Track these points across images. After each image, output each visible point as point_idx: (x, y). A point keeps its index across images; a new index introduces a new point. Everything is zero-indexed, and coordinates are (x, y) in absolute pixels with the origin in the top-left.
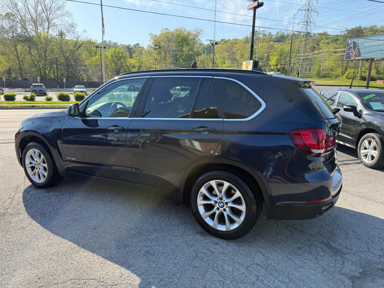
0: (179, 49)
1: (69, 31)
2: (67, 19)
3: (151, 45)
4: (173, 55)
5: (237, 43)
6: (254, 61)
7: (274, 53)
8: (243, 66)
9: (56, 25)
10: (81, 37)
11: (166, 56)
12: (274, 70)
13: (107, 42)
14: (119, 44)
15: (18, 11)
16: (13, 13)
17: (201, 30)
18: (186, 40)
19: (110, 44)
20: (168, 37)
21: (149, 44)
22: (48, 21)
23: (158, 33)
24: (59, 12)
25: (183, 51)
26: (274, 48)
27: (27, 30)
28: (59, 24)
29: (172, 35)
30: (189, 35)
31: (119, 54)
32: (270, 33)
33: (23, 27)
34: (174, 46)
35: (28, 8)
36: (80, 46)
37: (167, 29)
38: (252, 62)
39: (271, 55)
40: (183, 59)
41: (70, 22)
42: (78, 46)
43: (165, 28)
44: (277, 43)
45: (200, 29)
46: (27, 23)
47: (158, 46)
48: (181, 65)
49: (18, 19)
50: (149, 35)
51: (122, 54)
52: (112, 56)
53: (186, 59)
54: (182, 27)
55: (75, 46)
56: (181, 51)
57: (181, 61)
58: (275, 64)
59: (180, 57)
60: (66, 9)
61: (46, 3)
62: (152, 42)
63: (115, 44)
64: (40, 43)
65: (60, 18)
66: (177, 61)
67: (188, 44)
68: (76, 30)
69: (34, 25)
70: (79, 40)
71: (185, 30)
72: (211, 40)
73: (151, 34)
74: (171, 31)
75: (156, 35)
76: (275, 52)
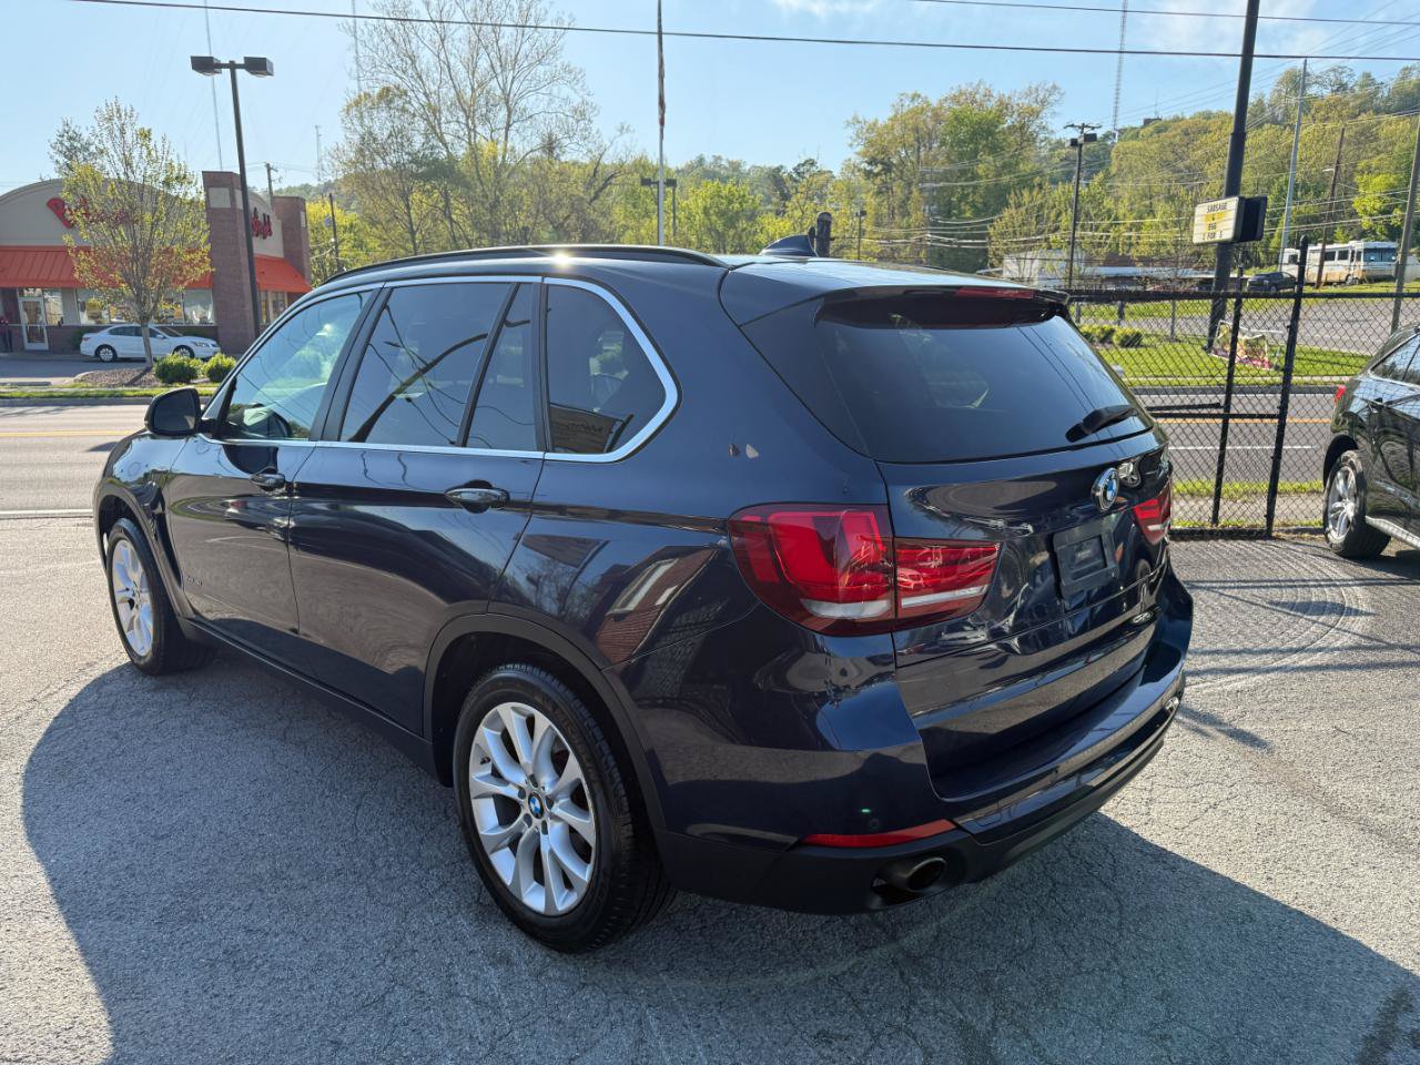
0: (956, 167)
1: (571, 134)
2: (566, 91)
3: (856, 159)
4: (935, 193)
5: (1207, 131)
6: (1241, 199)
7: (1374, 163)
8: (1197, 220)
9: (531, 117)
10: (610, 152)
11: (908, 199)
12: (1374, 232)
13: (709, 160)
14: (747, 168)
15: (420, 77)
16: (404, 87)
17: (1054, 87)
18: (990, 133)
19: (717, 169)
20: (918, 128)
21: (850, 160)
22: (507, 103)
23: (883, 116)
24: (541, 69)
25: (975, 177)
26: (1376, 139)
27: (441, 139)
28: (540, 109)
29: (937, 117)
30: (1000, 116)
31: (730, 202)
32: (1367, 76)
33: (433, 128)
34: (939, 158)
35: (448, 67)
36: (607, 182)
37: (919, 96)
38: (1233, 203)
39: (1359, 168)
40: (973, 205)
41: (576, 101)
42: (599, 183)
43: (910, 93)
44: (1393, 118)
45: (1049, 86)
46: (445, 116)
47: (881, 163)
48: (965, 230)
49: (416, 105)
50: (848, 124)
51: (740, 203)
52: (706, 211)
53: (985, 204)
54: (976, 83)
55: (589, 185)
56: (970, 175)
57: (968, 215)
58: (1378, 205)
59: (964, 197)
60: (565, 57)
61: (501, 43)
62: (860, 149)
63: (735, 166)
64: (479, 179)
65: (543, 90)
66: (949, 215)
67: (994, 149)
68: (594, 127)
69: (463, 120)
70: (606, 161)
71: (988, 95)
72: (1083, 126)
73: (858, 122)
74: (934, 102)
75: (875, 124)
76: (1382, 155)
